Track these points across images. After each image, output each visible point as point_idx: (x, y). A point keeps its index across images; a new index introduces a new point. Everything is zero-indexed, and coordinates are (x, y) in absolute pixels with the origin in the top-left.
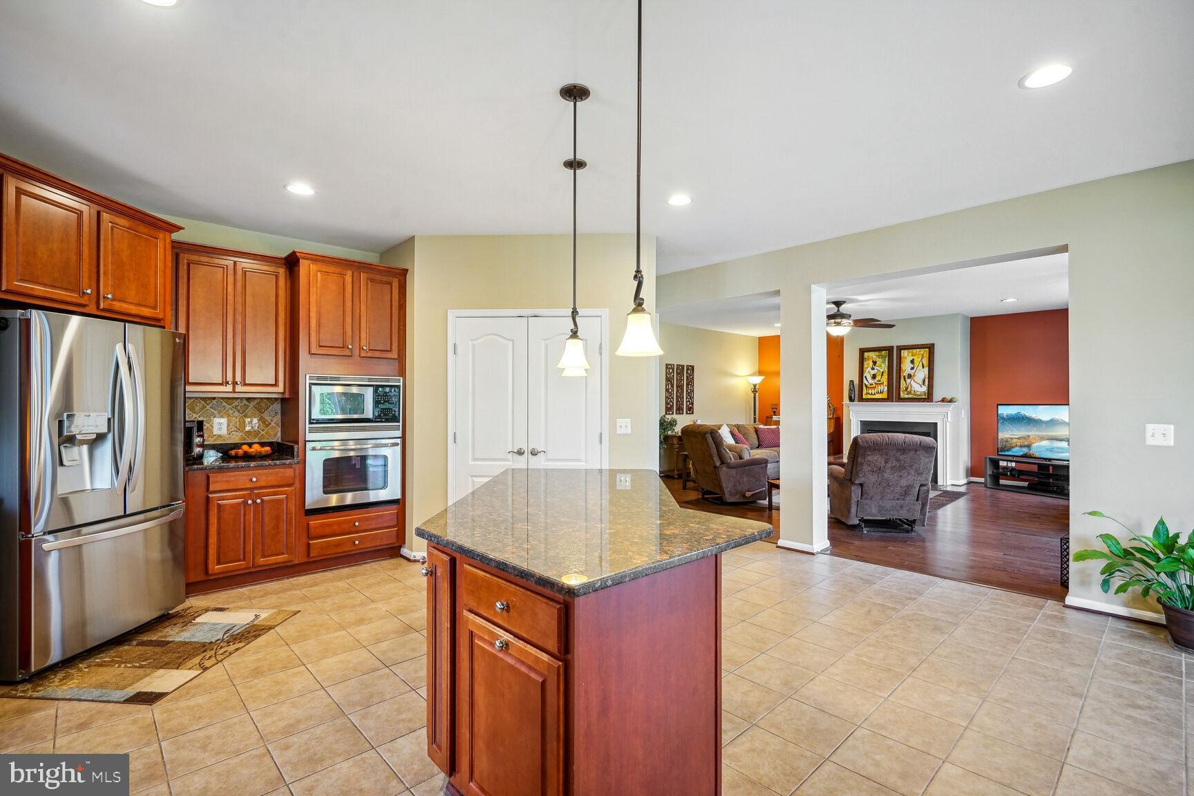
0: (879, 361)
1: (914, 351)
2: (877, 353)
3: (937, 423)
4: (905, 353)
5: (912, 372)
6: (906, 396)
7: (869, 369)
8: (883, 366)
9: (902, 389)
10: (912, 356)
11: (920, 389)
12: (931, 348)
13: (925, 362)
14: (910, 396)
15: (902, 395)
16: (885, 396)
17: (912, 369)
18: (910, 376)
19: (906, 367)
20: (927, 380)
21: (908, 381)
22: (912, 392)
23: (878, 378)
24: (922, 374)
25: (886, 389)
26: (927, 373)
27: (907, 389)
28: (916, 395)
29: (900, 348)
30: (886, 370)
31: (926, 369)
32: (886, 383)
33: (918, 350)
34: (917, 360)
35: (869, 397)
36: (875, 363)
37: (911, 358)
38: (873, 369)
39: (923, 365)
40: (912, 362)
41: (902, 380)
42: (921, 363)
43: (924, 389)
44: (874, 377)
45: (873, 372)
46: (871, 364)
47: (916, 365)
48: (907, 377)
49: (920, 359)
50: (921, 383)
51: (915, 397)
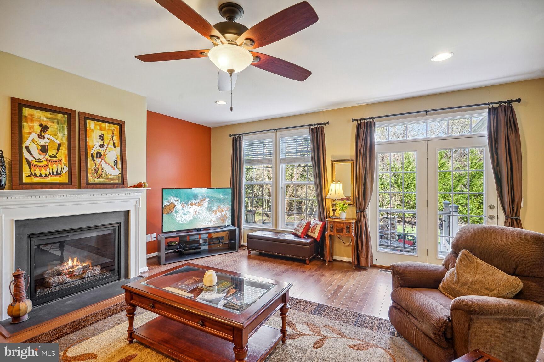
0: (52, 127)
1: (103, 125)
2: (49, 114)
3: (129, 212)
4: (90, 124)
5: (102, 150)
6: (97, 181)
7: (34, 136)
8: (59, 135)
9: (90, 171)
10: (100, 129)
11: (112, 172)
12: (121, 125)
13: (117, 140)
14: (101, 180)
15: (91, 179)
16: (64, 179)
17: (102, 146)
18: (99, 155)
19: (94, 142)
20: (119, 162)
21: (98, 161)
22: (104, 175)
23: (52, 152)
24: (113, 154)
25: (66, 169)
26: (119, 154)
27: (96, 171)
28: (108, 179)
29: (83, 116)
30: (65, 141)
31: (118, 149)
32: (65, 161)
33: (107, 125)
34: (107, 137)
35: (35, 180)
36: (45, 128)
37: (100, 133)
38: (41, 137)
39: (114, 143)
40: (101, 137)
41: (90, 159)
42: (111, 142)
43: (117, 172)
44: (44, 149)
45: (42, 142)
46: (38, 129)
47: (106, 142)
48: (95, 156)
49: (110, 136)
50: (113, 165)
51: (107, 181)
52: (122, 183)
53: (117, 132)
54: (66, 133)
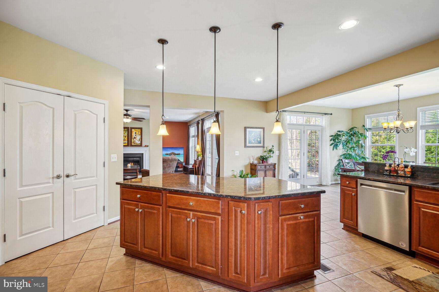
1: (136, 129)
3: (143, 153)
4: (133, 130)
5: (135, 137)
6: (134, 145)
8: (126, 134)
9: (132, 142)
10: (136, 131)
11: (138, 142)
12: (141, 129)
13: (140, 133)
14: (135, 145)
15: (133, 144)
16: (126, 144)
17: (136, 135)
18: (135, 138)
19: (134, 134)
20: (140, 139)
21: (134, 139)
22: (136, 143)
23: (124, 138)
24: (138, 137)
25: (127, 142)
26: (140, 137)
27: (134, 142)
29: (132, 128)
30: (127, 135)
31: (140, 136)
32: (127, 140)
33: (137, 129)
34: (137, 133)
37: (135, 132)
40: (136, 133)
41: (132, 139)
43: (140, 142)
47: (137, 134)
48: (134, 138)
49: (138, 132)
50: (138, 140)
51: (137, 145)
52: (141, 145)
53: (140, 131)
54: (127, 133)
